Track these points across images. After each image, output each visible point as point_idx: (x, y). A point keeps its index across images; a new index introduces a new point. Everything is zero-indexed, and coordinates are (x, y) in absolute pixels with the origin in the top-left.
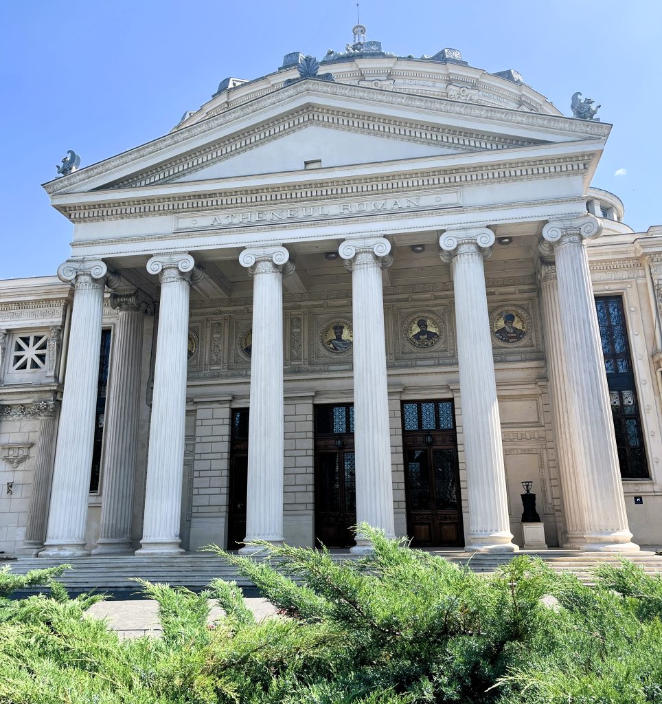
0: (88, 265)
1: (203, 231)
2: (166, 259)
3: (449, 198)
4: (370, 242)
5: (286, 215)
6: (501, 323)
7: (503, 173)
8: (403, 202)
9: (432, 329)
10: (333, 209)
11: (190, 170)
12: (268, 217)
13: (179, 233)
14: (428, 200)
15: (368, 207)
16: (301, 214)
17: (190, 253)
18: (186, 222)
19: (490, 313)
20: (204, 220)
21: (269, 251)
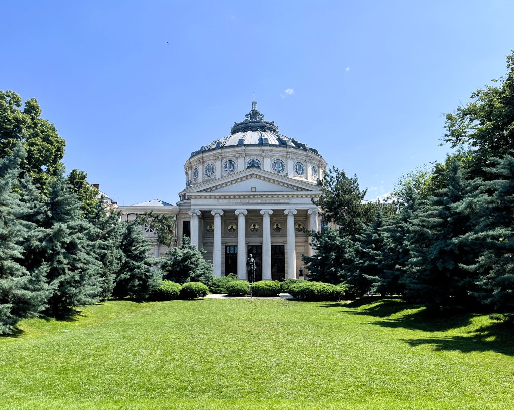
0: (195, 211)
1: (226, 204)
2: (216, 211)
3: (287, 201)
4: (268, 210)
5: (247, 202)
6: (297, 226)
7: (300, 196)
8: (276, 201)
9: (279, 226)
10: (259, 201)
11: (217, 189)
12: (242, 202)
13: (220, 204)
14: (282, 201)
15: (267, 202)
16: (251, 202)
17: (223, 210)
18: (221, 202)
19: (295, 223)
20: (226, 201)
21: (243, 211)
